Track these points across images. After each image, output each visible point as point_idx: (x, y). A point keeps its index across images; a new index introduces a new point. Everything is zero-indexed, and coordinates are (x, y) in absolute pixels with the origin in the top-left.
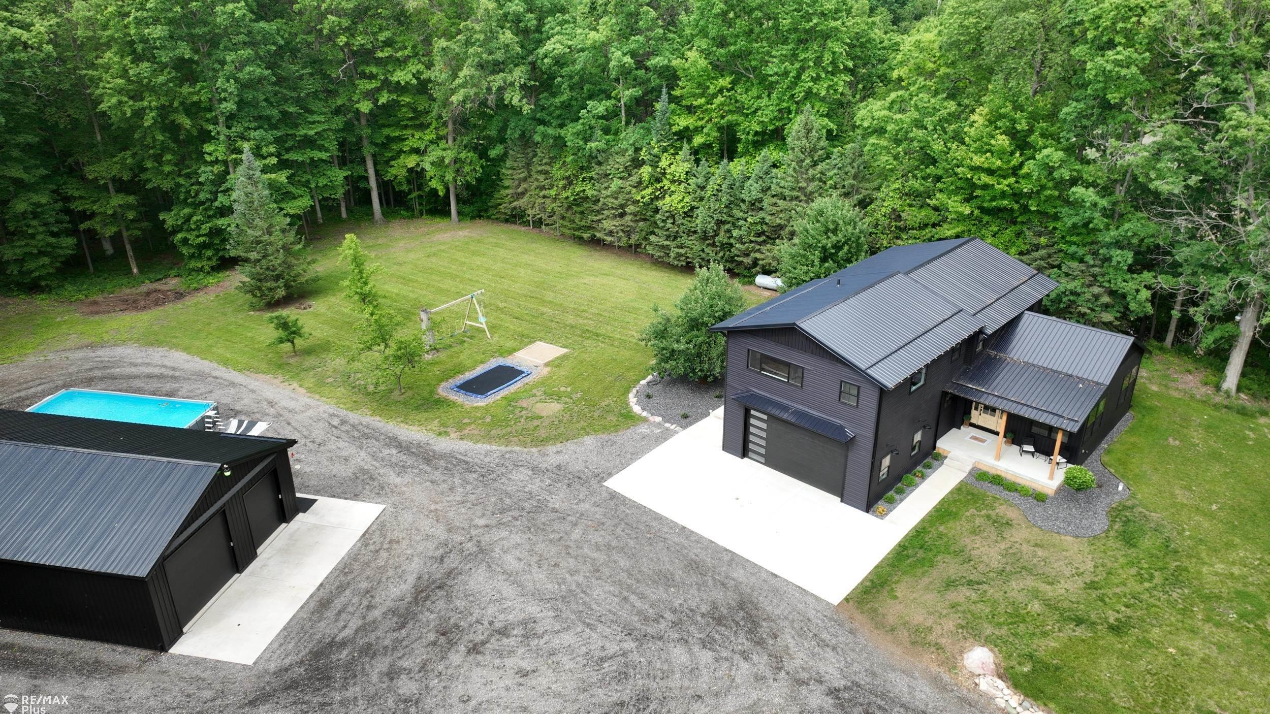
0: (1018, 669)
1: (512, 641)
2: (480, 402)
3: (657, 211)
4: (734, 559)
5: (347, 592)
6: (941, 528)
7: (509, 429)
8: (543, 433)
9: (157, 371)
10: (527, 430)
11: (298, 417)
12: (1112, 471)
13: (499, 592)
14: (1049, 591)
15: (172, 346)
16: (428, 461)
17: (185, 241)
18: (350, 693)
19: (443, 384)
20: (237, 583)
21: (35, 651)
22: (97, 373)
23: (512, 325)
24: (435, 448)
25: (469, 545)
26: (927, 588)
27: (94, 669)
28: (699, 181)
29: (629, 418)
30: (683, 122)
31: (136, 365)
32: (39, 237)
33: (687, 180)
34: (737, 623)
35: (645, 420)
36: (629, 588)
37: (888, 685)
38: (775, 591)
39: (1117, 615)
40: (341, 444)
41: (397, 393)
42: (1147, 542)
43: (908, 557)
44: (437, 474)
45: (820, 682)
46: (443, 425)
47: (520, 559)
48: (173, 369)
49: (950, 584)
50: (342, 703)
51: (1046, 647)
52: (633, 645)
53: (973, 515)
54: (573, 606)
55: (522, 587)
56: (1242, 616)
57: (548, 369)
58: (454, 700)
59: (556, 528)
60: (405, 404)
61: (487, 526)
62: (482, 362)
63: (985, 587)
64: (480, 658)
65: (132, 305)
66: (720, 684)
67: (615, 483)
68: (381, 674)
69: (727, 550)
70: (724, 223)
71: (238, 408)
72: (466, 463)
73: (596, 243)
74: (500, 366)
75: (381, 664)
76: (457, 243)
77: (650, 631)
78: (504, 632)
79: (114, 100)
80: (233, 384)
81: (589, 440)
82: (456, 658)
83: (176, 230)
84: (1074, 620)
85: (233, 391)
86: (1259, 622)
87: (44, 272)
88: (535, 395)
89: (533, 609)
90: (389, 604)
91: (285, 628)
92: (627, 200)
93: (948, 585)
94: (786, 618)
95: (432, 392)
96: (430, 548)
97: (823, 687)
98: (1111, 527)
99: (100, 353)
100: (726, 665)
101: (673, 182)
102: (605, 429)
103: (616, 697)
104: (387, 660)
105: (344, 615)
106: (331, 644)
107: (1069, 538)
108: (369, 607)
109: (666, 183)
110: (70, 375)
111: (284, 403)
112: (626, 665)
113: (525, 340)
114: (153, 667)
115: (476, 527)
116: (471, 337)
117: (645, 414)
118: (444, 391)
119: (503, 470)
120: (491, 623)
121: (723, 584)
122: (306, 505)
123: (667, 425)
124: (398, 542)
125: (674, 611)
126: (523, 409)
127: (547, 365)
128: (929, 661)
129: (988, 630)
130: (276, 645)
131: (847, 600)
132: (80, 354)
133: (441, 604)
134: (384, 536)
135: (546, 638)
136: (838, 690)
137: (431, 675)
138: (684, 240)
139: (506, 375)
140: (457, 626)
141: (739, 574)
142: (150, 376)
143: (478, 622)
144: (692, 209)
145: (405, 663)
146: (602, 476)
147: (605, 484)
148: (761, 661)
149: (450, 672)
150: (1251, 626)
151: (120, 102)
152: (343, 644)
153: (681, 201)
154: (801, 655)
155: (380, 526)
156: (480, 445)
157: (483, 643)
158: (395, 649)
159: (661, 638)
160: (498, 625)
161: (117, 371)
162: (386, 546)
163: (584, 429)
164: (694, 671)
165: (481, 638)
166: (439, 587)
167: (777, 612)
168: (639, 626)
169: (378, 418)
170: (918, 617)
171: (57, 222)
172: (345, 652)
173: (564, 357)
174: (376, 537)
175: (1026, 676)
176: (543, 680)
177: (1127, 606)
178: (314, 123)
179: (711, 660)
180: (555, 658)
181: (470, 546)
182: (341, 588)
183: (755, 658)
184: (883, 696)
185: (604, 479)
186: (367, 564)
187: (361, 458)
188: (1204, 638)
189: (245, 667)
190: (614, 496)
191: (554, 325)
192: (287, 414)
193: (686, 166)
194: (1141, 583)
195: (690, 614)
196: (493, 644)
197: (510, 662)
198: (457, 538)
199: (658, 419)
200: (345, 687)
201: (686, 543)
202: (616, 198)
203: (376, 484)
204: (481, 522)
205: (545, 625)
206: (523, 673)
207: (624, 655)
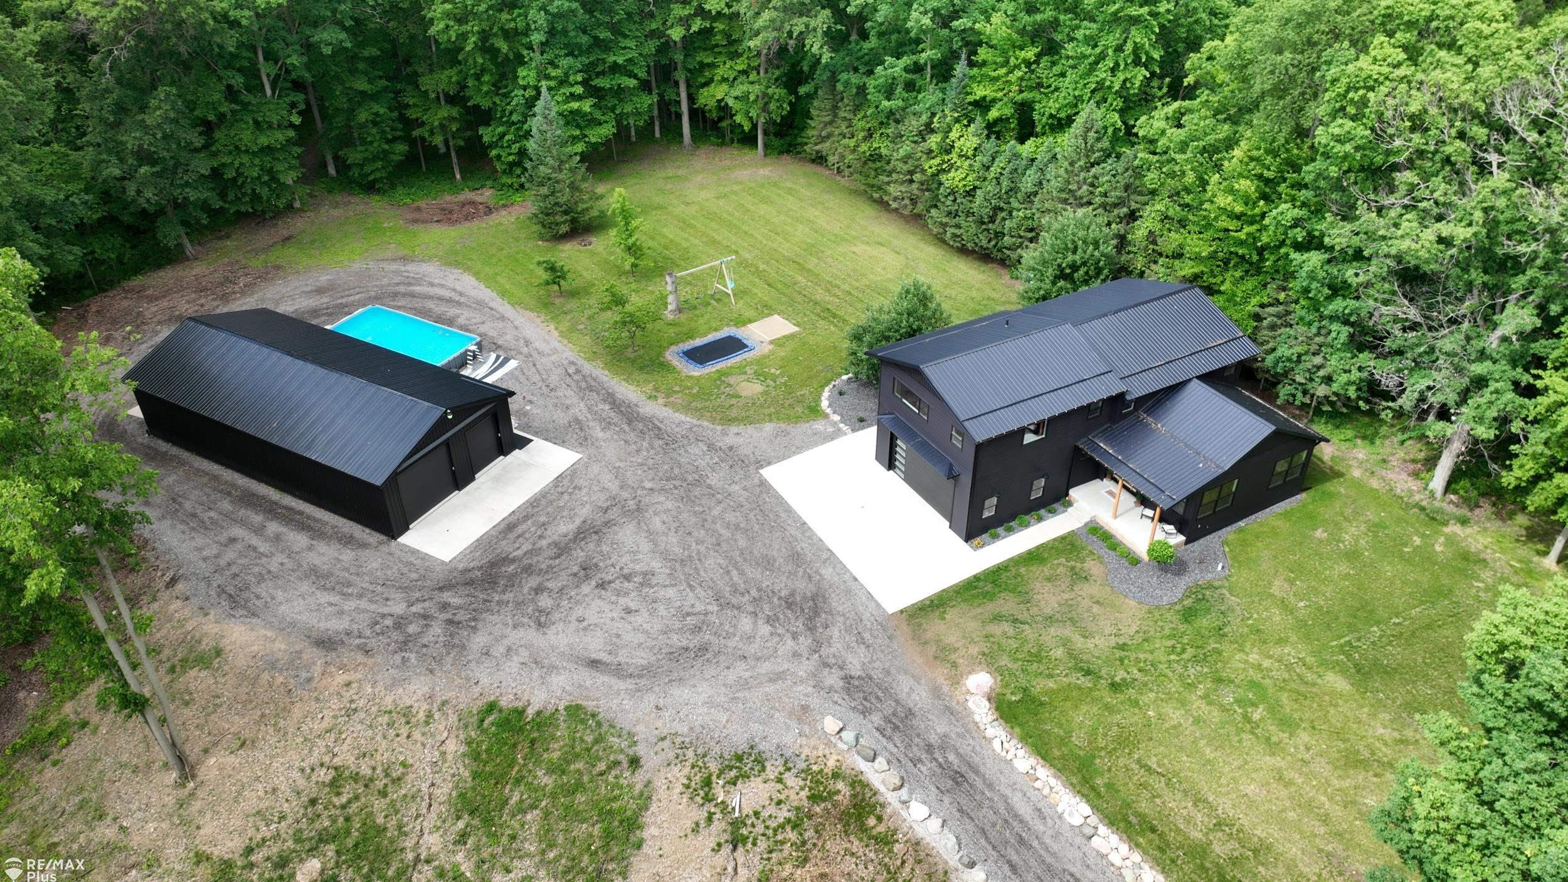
0: (1008, 696)
1: (630, 586)
2: (696, 371)
3: (940, 184)
4: (831, 558)
5: (529, 522)
6: (1023, 570)
7: (707, 404)
8: (734, 413)
9: (447, 294)
10: (723, 407)
11: (544, 360)
12: (1227, 549)
13: (638, 546)
14: (1079, 642)
15: (468, 269)
16: (630, 422)
17: (499, 157)
18: (505, 597)
19: (673, 348)
20: (456, 498)
21: (316, 520)
22: (402, 289)
23: (761, 292)
24: (640, 410)
25: (632, 502)
26: (975, 617)
27: (348, 541)
28: (985, 160)
29: (814, 411)
30: (980, 92)
31: (432, 285)
32: (375, 144)
33: (975, 156)
34: (803, 610)
35: (826, 416)
36: (736, 565)
37: (894, 685)
38: (848, 591)
39: (1125, 675)
40: (569, 393)
41: (630, 350)
42: (1204, 622)
43: (976, 588)
44: (632, 435)
45: (841, 668)
46: (656, 389)
47: (664, 523)
48: (461, 294)
49: (997, 618)
50: (499, 603)
51: (1041, 686)
52: (716, 608)
53: (1061, 566)
54: (686, 569)
55: (656, 544)
56: (1238, 701)
57: (771, 347)
58: (573, 618)
59: (703, 502)
60: (633, 362)
61: (651, 489)
62: (716, 330)
63: (1027, 627)
64: (603, 592)
65: (447, 217)
66: (765, 651)
67: (768, 473)
68: (531, 588)
69: (829, 550)
70: (1001, 209)
71: (500, 343)
72: (660, 429)
73: (883, 204)
74: (730, 337)
75: (534, 582)
76: (753, 185)
77: (734, 601)
78: (627, 578)
79: (442, 25)
80: (503, 318)
81: (768, 427)
82: (586, 589)
83: (492, 146)
84: (1083, 670)
85: (500, 325)
86: (1250, 710)
87: (378, 175)
88: (745, 373)
89: (656, 565)
90: (556, 537)
91: (478, 540)
92: (916, 167)
93: (995, 618)
94: (844, 615)
95: (660, 354)
96: (601, 499)
97: (842, 673)
98: (1181, 601)
99: (409, 267)
100: (777, 639)
101: (960, 156)
102: (788, 419)
103: (684, 643)
104: (539, 579)
105: (521, 539)
106: (504, 559)
107: (1133, 603)
108: (540, 537)
109: (954, 156)
110: (382, 286)
111: (537, 344)
112: (703, 622)
113: (765, 310)
114: (384, 549)
115: (643, 488)
116: (718, 300)
117: (828, 411)
118: (672, 356)
119: (685, 442)
120: (621, 569)
121: (810, 577)
122: (522, 443)
123: (842, 425)
124: (580, 489)
125: (759, 590)
126: (729, 385)
127: (771, 342)
128: (940, 676)
129: (1005, 661)
130: (468, 552)
131: (902, 612)
132: (394, 267)
133: (591, 546)
134: (572, 481)
135: (656, 588)
136: (851, 677)
137: (565, 597)
138: (961, 220)
139: (732, 346)
140: (596, 565)
141: (827, 572)
142: (441, 299)
143: (613, 566)
144: (975, 188)
145: (550, 585)
146: (761, 464)
147: (761, 471)
148: (805, 642)
149: (578, 597)
150: (1240, 711)
151: (447, 26)
152: (513, 561)
153: (963, 179)
154: (839, 645)
155: (572, 473)
156: (677, 415)
157: (610, 582)
158: (547, 572)
159: (739, 608)
160: (626, 571)
161: (417, 289)
162: (570, 490)
163: (770, 415)
164: (750, 638)
165: (610, 578)
166: (595, 533)
167: (840, 609)
168: (727, 595)
169: (607, 372)
170: (952, 638)
171: (392, 130)
172: (512, 567)
173: (791, 337)
174: (566, 482)
175: (1010, 703)
176: (638, 620)
177: (1140, 670)
179: (767, 634)
180: (655, 605)
181: (631, 504)
182: (526, 518)
183: (801, 639)
184: (886, 691)
185: (762, 467)
186: (552, 502)
187: (580, 409)
188: (1187, 711)
189: (443, 563)
190: (763, 484)
191: (799, 298)
192: (535, 354)
193: (974, 142)
194: (1169, 655)
195: (771, 594)
196: (617, 585)
197: (623, 601)
198: (625, 495)
199: (837, 418)
200: (504, 592)
201: (799, 536)
202: (906, 163)
203: (582, 434)
204: (648, 485)
205: (660, 579)
206: (628, 611)
207: (706, 614)
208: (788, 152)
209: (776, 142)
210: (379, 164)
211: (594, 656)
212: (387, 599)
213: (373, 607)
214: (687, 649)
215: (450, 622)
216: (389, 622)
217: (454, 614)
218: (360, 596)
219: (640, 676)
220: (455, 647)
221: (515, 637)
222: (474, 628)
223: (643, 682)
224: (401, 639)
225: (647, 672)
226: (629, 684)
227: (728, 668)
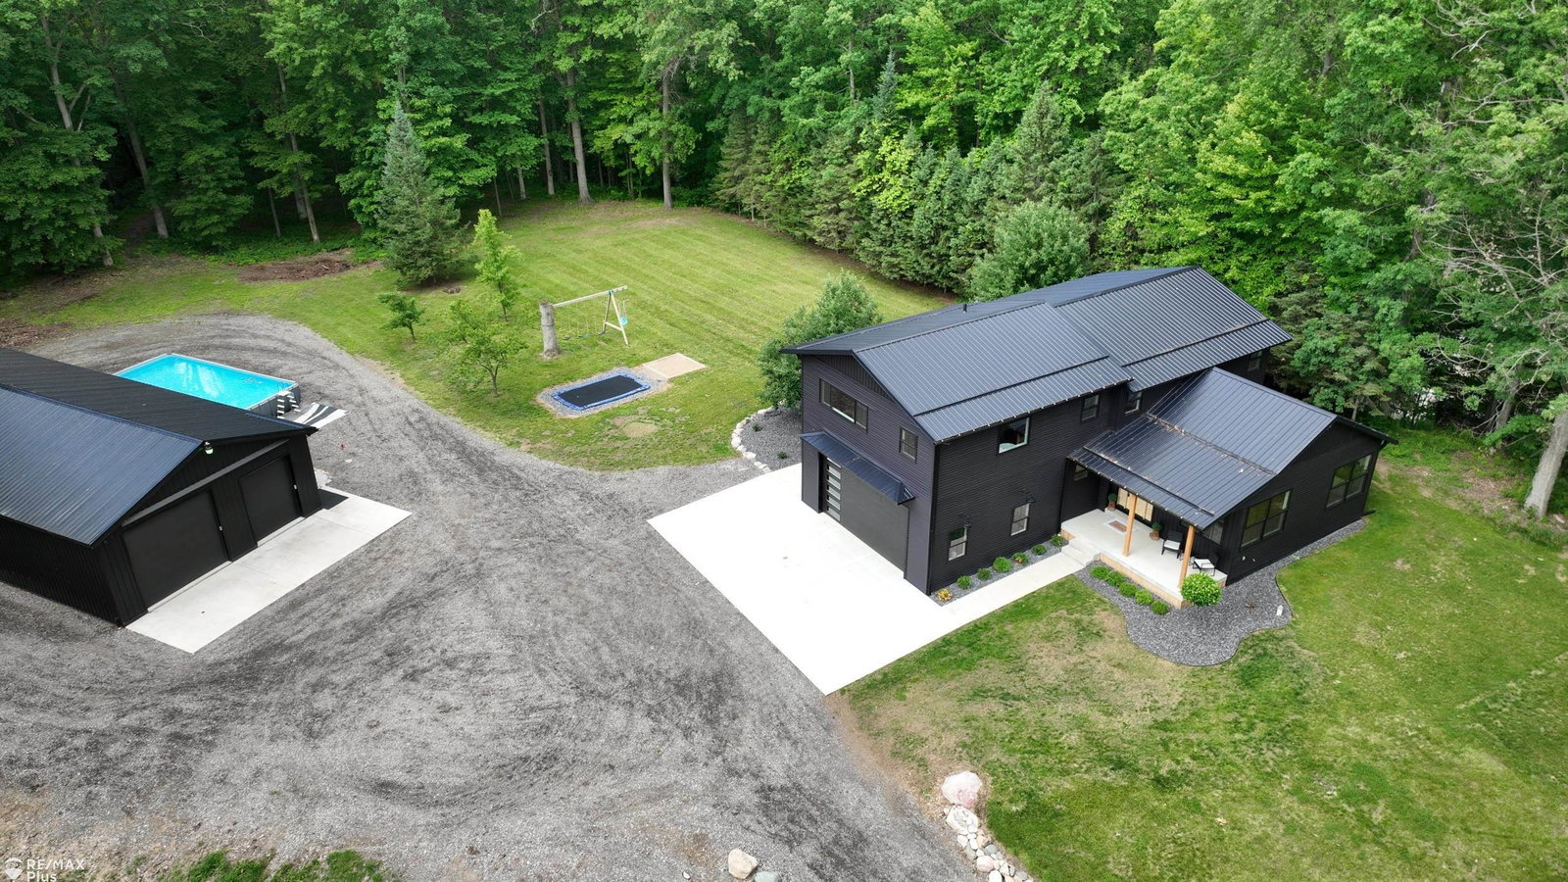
0: (1006, 806)
1: (453, 674)
2: (575, 414)
3: (871, 208)
4: (742, 624)
5: (323, 597)
6: (1009, 628)
7: (584, 448)
8: (618, 457)
9: (271, 345)
10: (604, 450)
11: (380, 409)
12: (1283, 589)
13: (471, 621)
14: (1100, 722)
15: (304, 321)
16: (480, 472)
17: (359, 207)
18: (266, 698)
19: (548, 391)
20: (227, 571)
21: (14, 606)
22: (217, 342)
23: (661, 330)
24: (496, 458)
25: (470, 566)
26: (947, 695)
27: (54, 632)
28: (922, 173)
29: (723, 450)
30: (912, 98)
31: (255, 336)
32: (210, 193)
33: (909, 171)
34: (699, 696)
35: (738, 455)
36: (607, 641)
37: (835, 797)
38: (766, 668)
39: (1174, 766)
40: (407, 442)
41: (493, 394)
42: (1273, 686)
43: (946, 654)
44: (482, 486)
45: (756, 776)
46: (520, 435)
47: (512, 590)
48: (289, 344)
49: (980, 693)
50: (255, 707)
51: (1053, 787)
52: (574, 699)
53: (1062, 620)
54: (536, 648)
55: (497, 619)
56: (1345, 796)
57: (670, 386)
58: (362, 724)
59: (568, 561)
60: (494, 407)
61: (499, 549)
62: (602, 370)
63: (1022, 704)
64: (412, 685)
65: (295, 274)
66: (643, 757)
67: (660, 524)
68: (307, 684)
69: (739, 613)
70: (945, 228)
71: (327, 392)
72: (519, 478)
73: (808, 244)
74: (619, 378)
75: (312, 675)
76: (658, 233)
77: (601, 687)
78: (450, 664)
80: (337, 367)
81: (662, 470)
82: (388, 681)
83: (350, 195)
84: (1111, 761)
85: (332, 374)
86: (1365, 808)
87: (215, 230)
88: (636, 413)
89: (493, 644)
90: (356, 615)
91: (244, 623)
92: (843, 193)
93: (975, 694)
94: (759, 700)
95: (530, 398)
96: (428, 564)
97: (756, 783)
98: (1235, 658)
99: (231, 321)
100: (662, 738)
101: (893, 173)
102: (688, 460)
103: (523, 751)
104: (321, 671)
105: (306, 619)
106: (276, 647)
107: (1168, 664)
108: (335, 616)
109: (885, 175)
110: (192, 340)
111: (374, 393)
112: (554, 719)
113: (666, 348)
114: (105, 640)
115: (488, 548)
116: (608, 341)
117: (741, 448)
118: (545, 399)
119: (551, 491)
120: (444, 652)
121: (711, 651)
122: (331, 501)
123: (757, 464)
124: (401, 553)
125: (639, 671)
126: (615, 427)
127: (671, 381)
128: (902, 779)
129: (995, 754)
130: (226, 638)
131: (843, 691)
132: (213, 321)
133: (405, 624)
134: (392, 544)
135: (490, 676)
136: (771, 789)
137: (354, 694)
138: (898, 247)
140: (408, 649)
141: (736, 643)
142: (262, 350)
143: (432, 648)
144: (912, 208)
145: (336, 678)
146: (648, 513)
147: (649, 521)
148: (703, 739)
149: (374, 694)
150: (1351, 810)
152: (289, 648)
153: (899, 197)
154: (751, 743)
155: (396, 532)
156: (543, 462)
157: (424, 671)
158: (335, 661)
159: (607, 697)
160: (450, 655)
161: (236, 341)
162: (386, 556)
163: (665, 457)
164: (621, 739)
165: (426, 665)
166: (414, 606)
167: (754, 691)
168: (592, 680)
169: (459, 419)
170: (917, 725)
171: (231, 177)
172: (285, 657)
173: (698, 373)
174: (383, 546)
175: (1010, 816)
176: (457, 720)
177: (1194, 758)
178: (503, 81)
179: (647, 730)
180: (485, 699)
181: (470, 568)
182: (320, 592)
183: (697, 736)
184: (822, 806)
185: (651, 516)
186: (358, 571)
187: (417, 460)
188: (1273, 814)
189: (186, 655)
190: (654, 537)
191: (708, 336)
192: (370, 404)
193: (909, 154)
194: (1232, 733)
195: (654, 676)
196: (434, 674)
197: (440, 696)
198: (462, 557)
199: (751, 455)
200: (266, 691)
201: (698, 598)
202: (830, 189)
203: (415, 489)
204: (495, 544)
205: (499, 662)
206: (445, 709)
207: (558, 708)
208: (699, 204)
209: (685, 193)
210: (215, 218)
211: (384, 776)
212: (88, 709)
213: (62, 721)
214: (525, 759)
215: (176, 737)
216: (80, 742)
217: (185, 725)
218: (47, 707)
219: (451, 803)
220: (174, 772)
221: (270, 754)
222: (211, 745)
223: (455, 811)
224: (93, 765)
225: (464, 795)
226: (432, 816)
227: (586, 784)
